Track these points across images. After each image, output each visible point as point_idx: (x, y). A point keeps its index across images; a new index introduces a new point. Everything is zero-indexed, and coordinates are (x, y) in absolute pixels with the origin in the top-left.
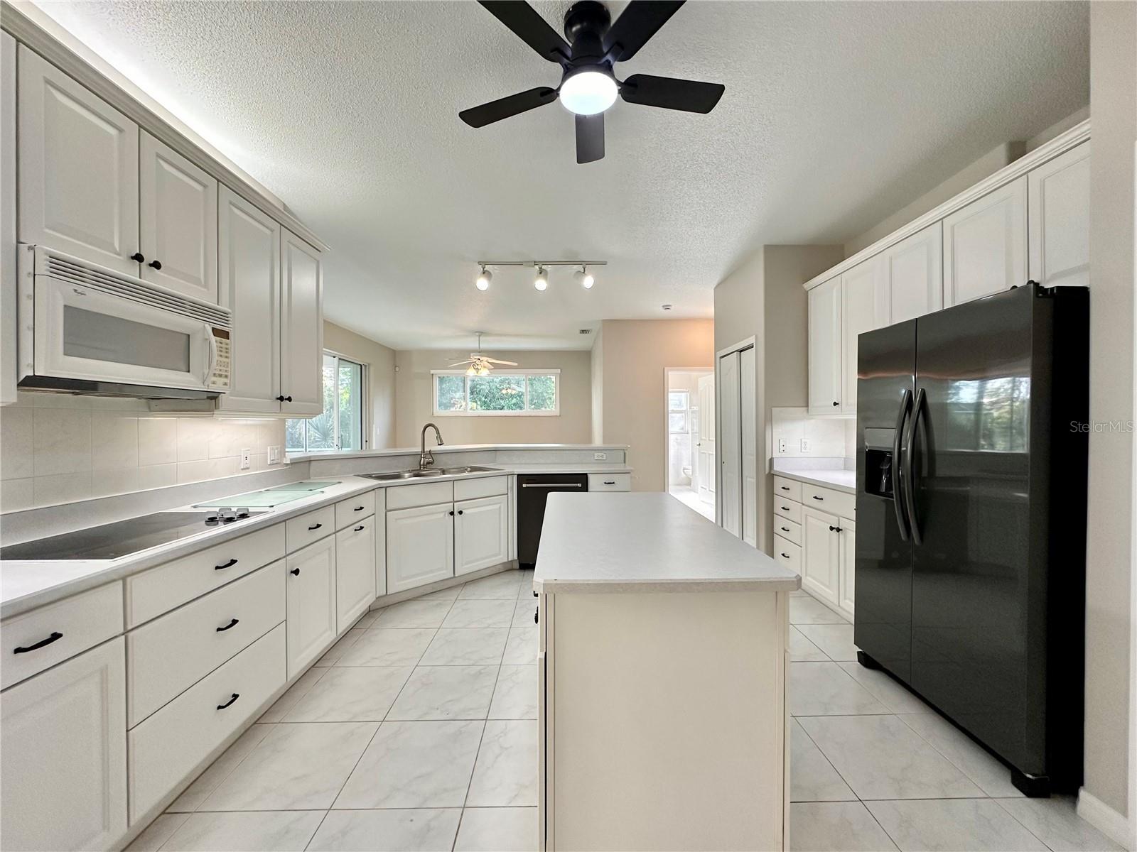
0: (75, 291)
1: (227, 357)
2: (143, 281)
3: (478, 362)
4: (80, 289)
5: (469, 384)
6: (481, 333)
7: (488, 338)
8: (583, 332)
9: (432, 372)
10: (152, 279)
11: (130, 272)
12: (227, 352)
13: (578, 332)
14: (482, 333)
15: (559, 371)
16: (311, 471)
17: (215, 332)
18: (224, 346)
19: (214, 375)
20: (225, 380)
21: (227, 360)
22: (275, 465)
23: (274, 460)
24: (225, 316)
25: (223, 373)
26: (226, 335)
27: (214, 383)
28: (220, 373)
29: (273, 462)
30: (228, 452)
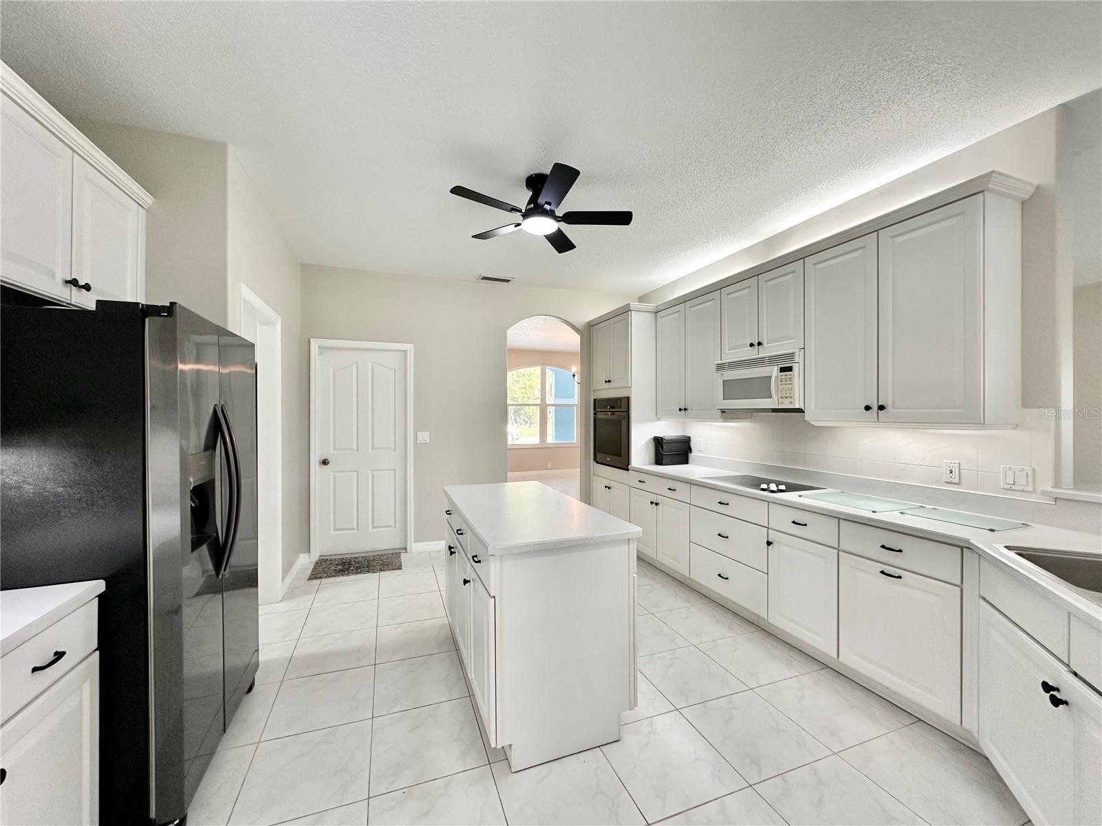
1: (790, 384)
2: (760, 356)
10: (758, 353)
11: (753, 354)
12: (790, 381)
17: (783, 370)
18: (788, 377)
19: (782, 397)
20: (790, 400)
21: (790, 386)
22: (1019, 493)
23: (1014, 484)
24: (791, 356)
25: (788, 395)
26: (790, 369)
27: (782, 403)
28: (786, 395)
29: (1013, 487)
30: (923, 460)
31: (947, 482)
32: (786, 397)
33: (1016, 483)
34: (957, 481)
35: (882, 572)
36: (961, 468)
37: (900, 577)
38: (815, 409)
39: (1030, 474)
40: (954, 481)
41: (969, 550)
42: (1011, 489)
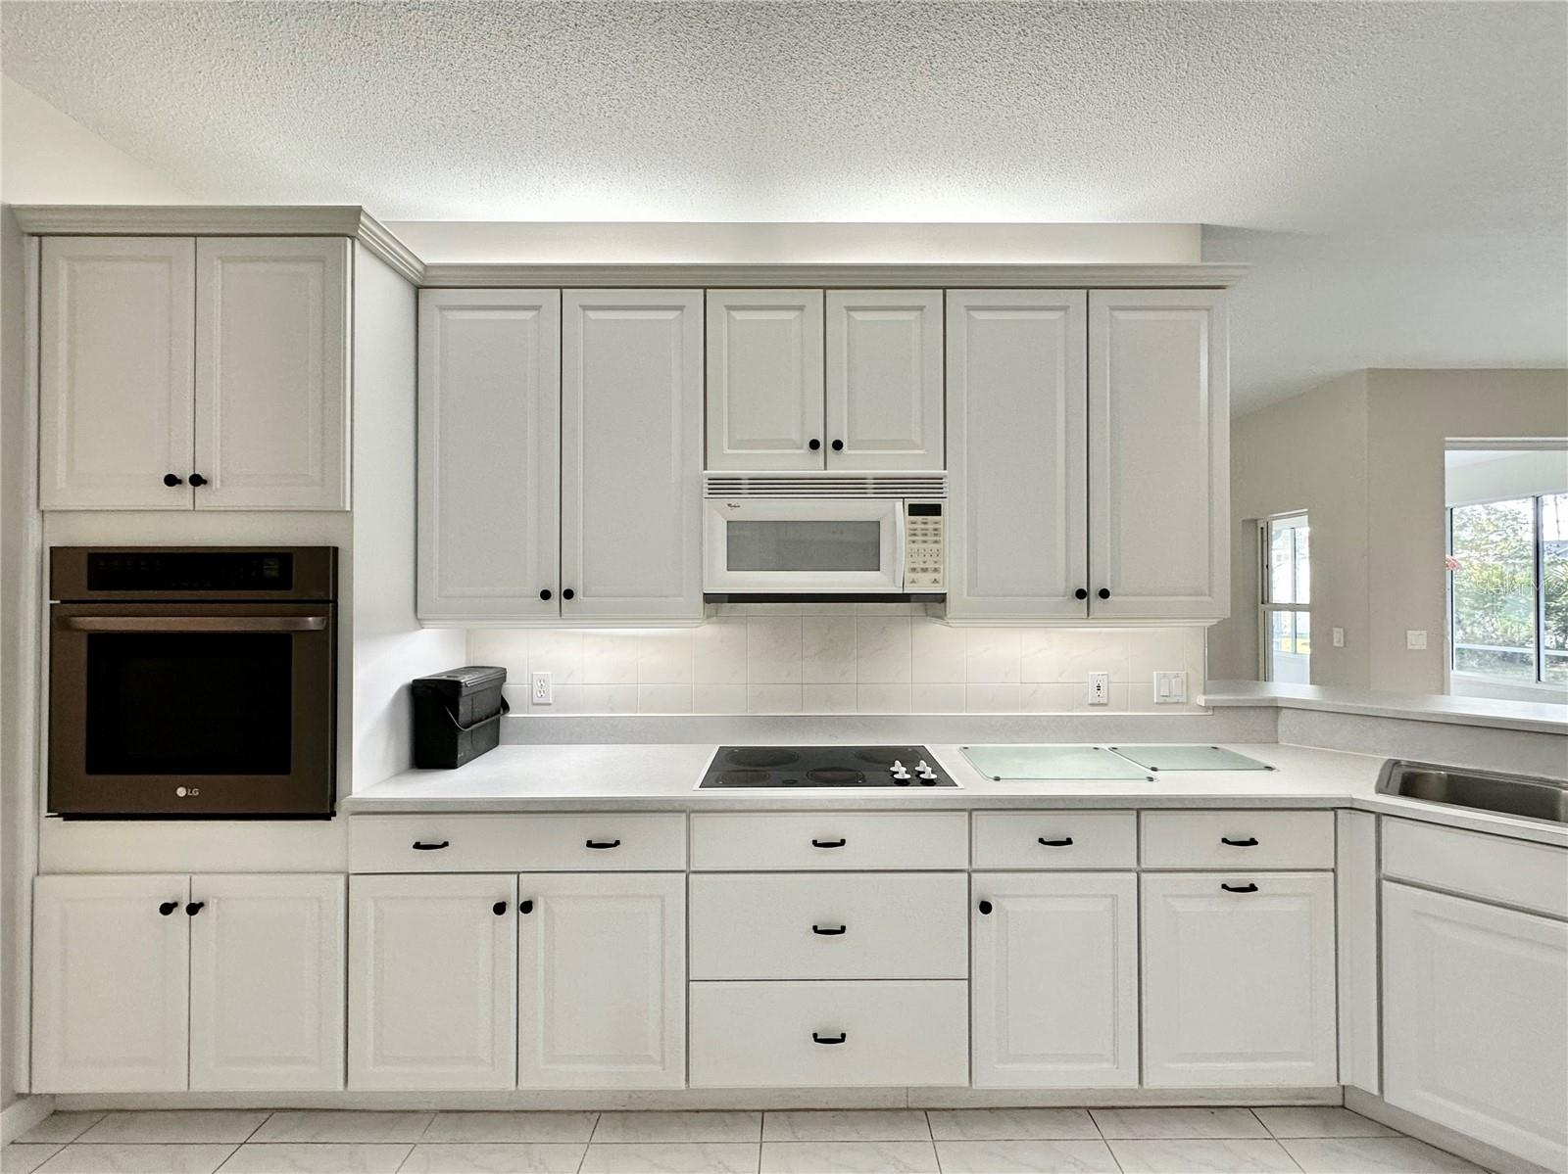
0: (729, 505)
1: (936, 542)
2: (830, 472)
4: (733, 502)
10: (840, 466)
11: (811, 466)
12: (936, 535)
16: (1280, 731)
17: (915, 510)
18: (931, 526)
19: (914, 570)
20: (935, 575)
21: (937, 546)
22: (1177, 706)
23: (1169, 696)
24: (936, 483)
25: (930, 565)
26: (935, 510)
27: (913, 582)
28: (924, 566)
29: (1172, 699)
30: (1060, 675)
31: (1092, 705)
32: (925, 570)
33: (1171, 694)
34: (1105, 700)
35: (1224, 886)
36: (1112, 681)
37: (1253, 888)
38: (968, 595)
39: (1184, 679)
40: (1102, 700)
41: (1347, 811)
42: (1165, 703)
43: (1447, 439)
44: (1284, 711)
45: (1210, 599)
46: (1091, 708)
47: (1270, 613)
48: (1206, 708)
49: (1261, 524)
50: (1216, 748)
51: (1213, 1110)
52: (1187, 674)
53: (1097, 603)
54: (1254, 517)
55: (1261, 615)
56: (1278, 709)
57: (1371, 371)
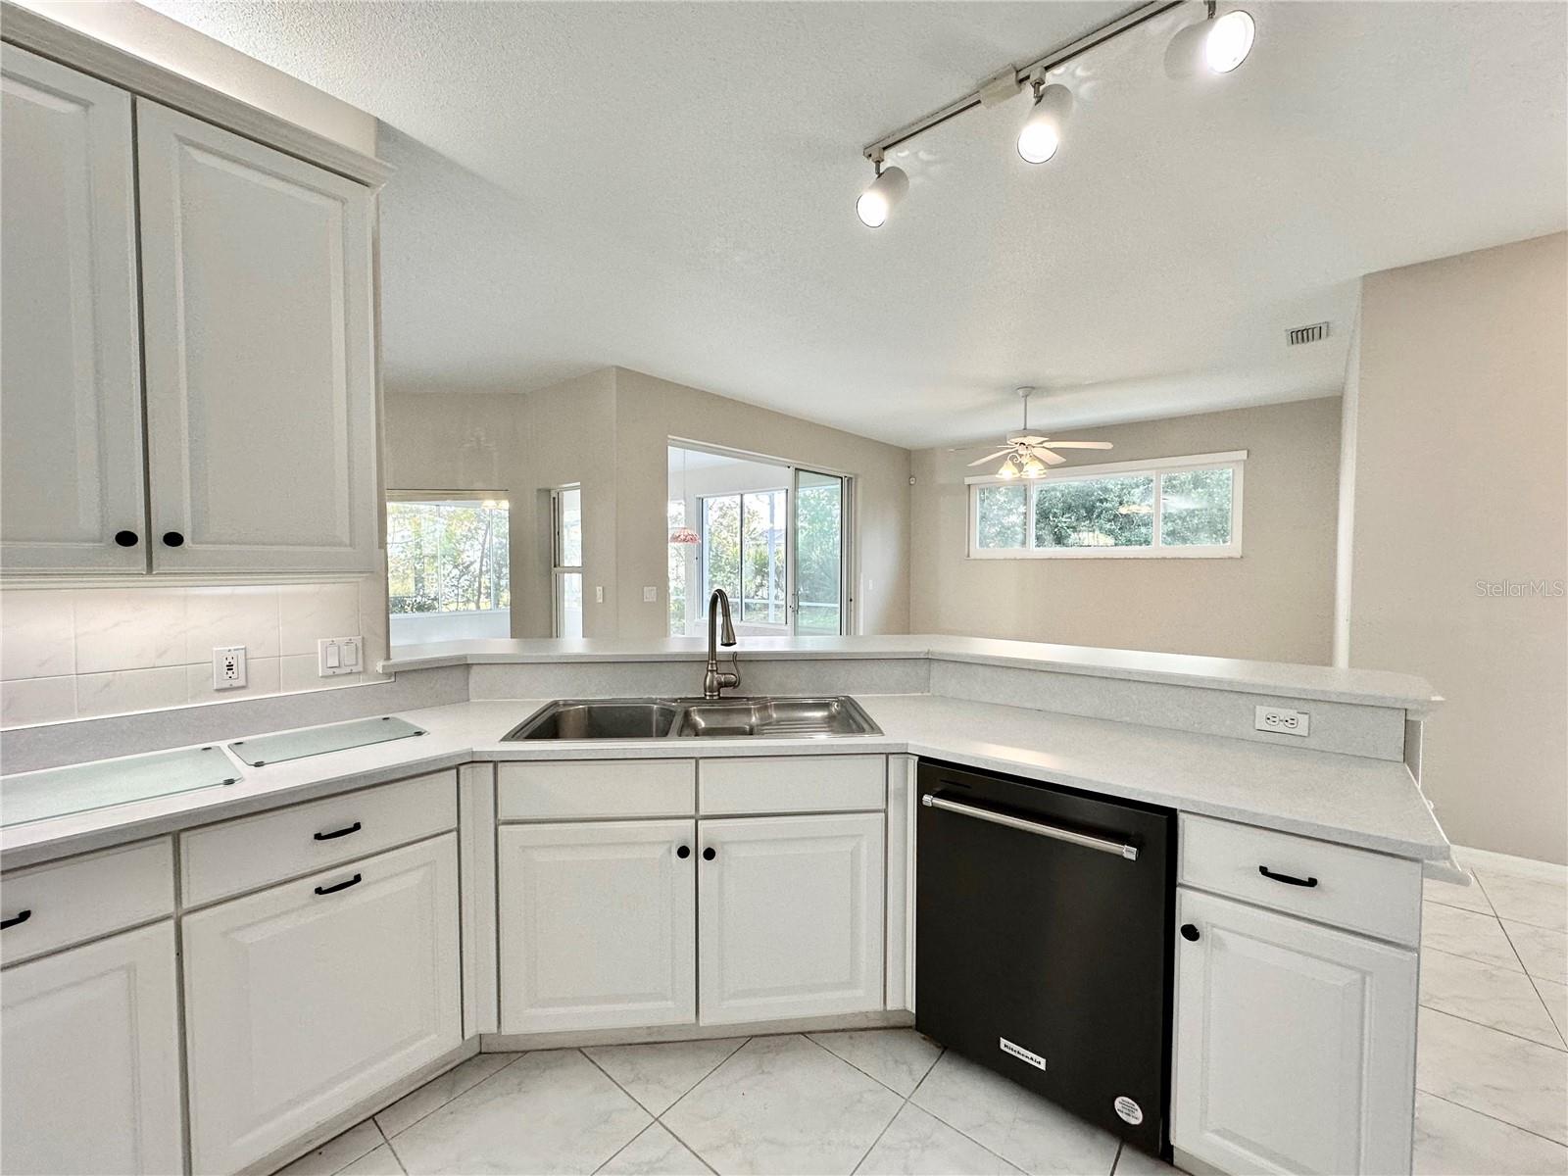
3: (1022, 450)
5: (1034, 498)
6: (1030, 390)
7: (1049, 401)
8: (1301, 336)
9: (968, 481)
13: (1284, 338)
14: (1033, 388)
15: (1243, 455)
22: (343, 678)
23: (339, 667)
29: (337, 671)
30: (160, 656)
31: (218, 690)
33: (342, 663)
34: (242, 682)
35: (319, 891)
36: (249, 656)
37: (358, 878)
39: (360, 645)
40: (236, 683)
41: (470, 765)
42: (334, 675)
43: (670, 436)
44: (475, 667)
45: (349, 549)
46: (217, 694)
47: (561, 575)
48: (388, 675)
49: (553, 494)
50: (387, 719)
51: (319, 1151)
52: (363, 638)
53: (162, 552)
54: (547, 486)
55: (553, 577)
56: (468, 666)
57: (619, 368)
